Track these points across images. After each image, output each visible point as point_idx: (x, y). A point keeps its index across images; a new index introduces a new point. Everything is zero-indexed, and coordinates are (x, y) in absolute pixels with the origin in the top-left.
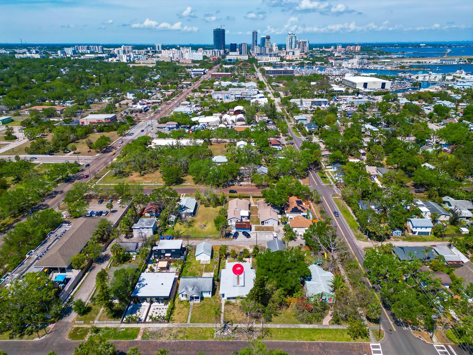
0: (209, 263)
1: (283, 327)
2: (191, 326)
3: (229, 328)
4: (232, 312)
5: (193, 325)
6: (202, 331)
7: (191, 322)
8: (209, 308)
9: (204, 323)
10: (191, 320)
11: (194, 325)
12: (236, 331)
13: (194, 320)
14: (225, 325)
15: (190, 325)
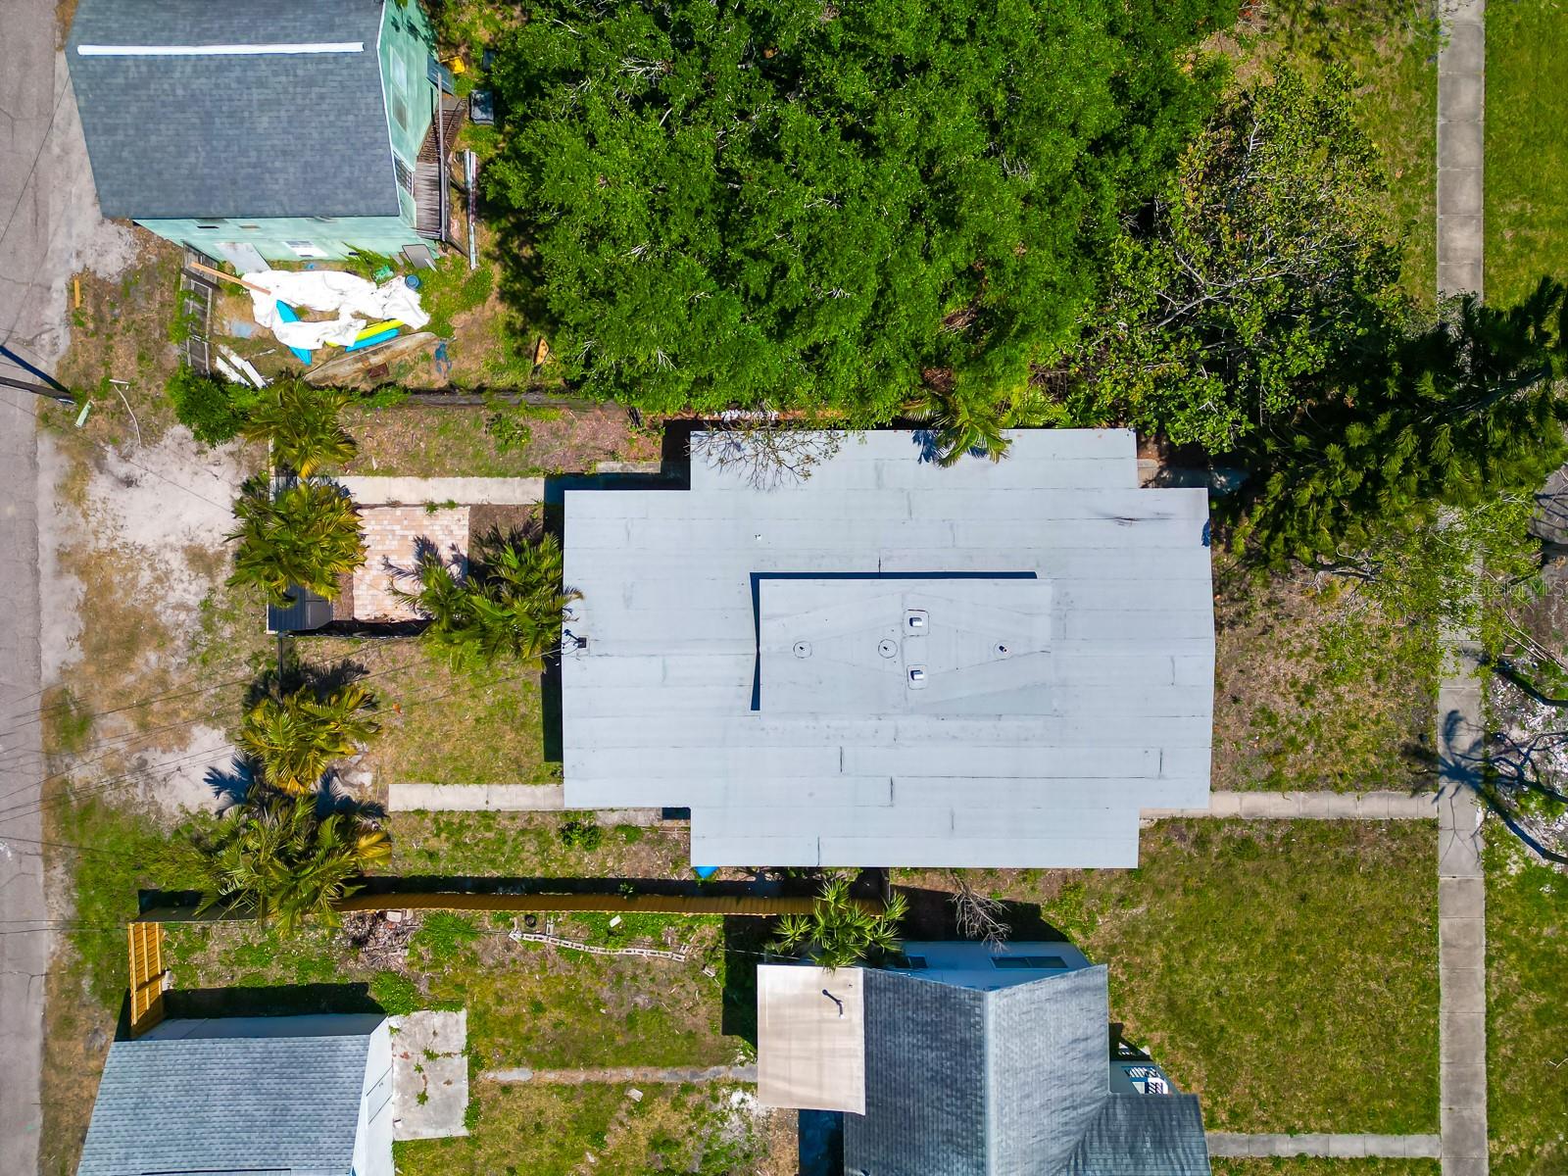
0: (451, 1028)
1: (1469, 196)
2: (1480, 1111)
3: (1493, 737)
4: (1284, 707)
5: (1466, 1094)
6: (1539, 999)
7: (1428, 1121)
8: (1232, 953)
9: (1429, 990)
10: (1402, 1129)
11: (1457, 1079)
12: (1524, 662)
13: (1404, 1096)
14: (1458, 774)
15: (1461, 1125)
